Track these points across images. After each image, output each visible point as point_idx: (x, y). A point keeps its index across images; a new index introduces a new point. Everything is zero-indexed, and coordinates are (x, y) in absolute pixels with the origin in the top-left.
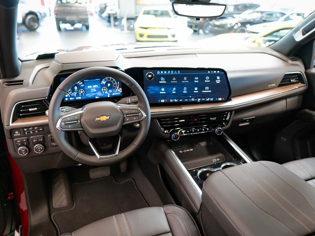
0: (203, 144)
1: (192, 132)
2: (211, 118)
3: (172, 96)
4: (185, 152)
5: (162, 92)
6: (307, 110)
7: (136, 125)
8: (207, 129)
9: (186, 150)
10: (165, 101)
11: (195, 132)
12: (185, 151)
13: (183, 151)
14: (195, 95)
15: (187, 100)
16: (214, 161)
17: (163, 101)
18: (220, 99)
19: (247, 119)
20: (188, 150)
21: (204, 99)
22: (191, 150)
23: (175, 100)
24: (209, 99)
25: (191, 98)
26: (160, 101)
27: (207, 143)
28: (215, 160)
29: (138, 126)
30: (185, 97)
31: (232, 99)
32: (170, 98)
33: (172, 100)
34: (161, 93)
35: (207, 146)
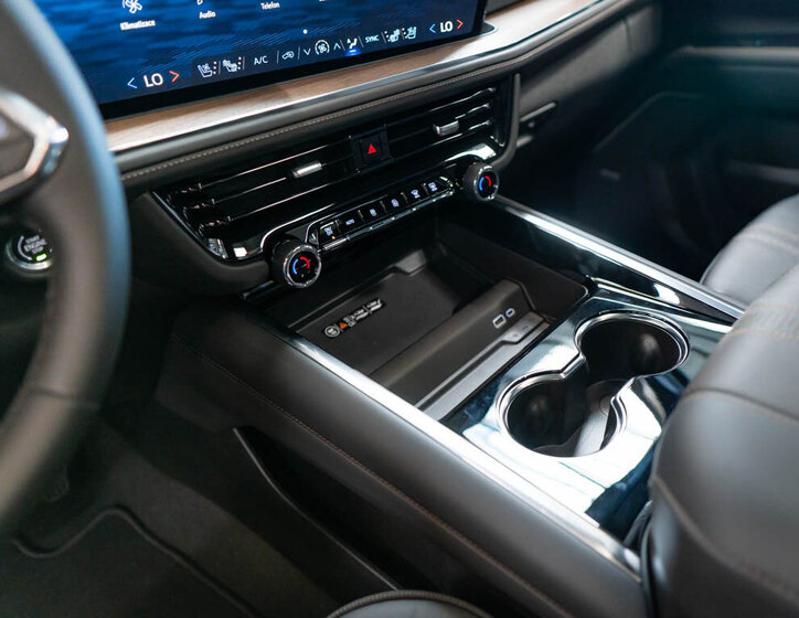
0: (412, 263)
1: (369, 220)
2: (438, 128)
3: (203, 39)
4: (353, 324)
5: (133, 19)
6: (691, 50)
7: (24, 266)
8: (430, 189)
9: (352, 314)
10: (167, 77)
11: (382, 214)
12: (350, 321)
13: (345, 326)
14: (324, 16)
15: (290, 55)
16: (497, 327)
17: (154, 81)
18: (447, 27)
19: (529, 121)
20: (362, 314)
21: (375, 38)
22: (375, 306)
23: (226, 63)
24: (397, 32)
25: (310, 42)
26: (140, 82)
27: (427, 255)
28: (501, 319)
29: (45, 265)
30: (276, 36)
31: (490, 22)
32: (194, 55)
33: (206, 67)
34: (125, 26)
35: (431, 268)
